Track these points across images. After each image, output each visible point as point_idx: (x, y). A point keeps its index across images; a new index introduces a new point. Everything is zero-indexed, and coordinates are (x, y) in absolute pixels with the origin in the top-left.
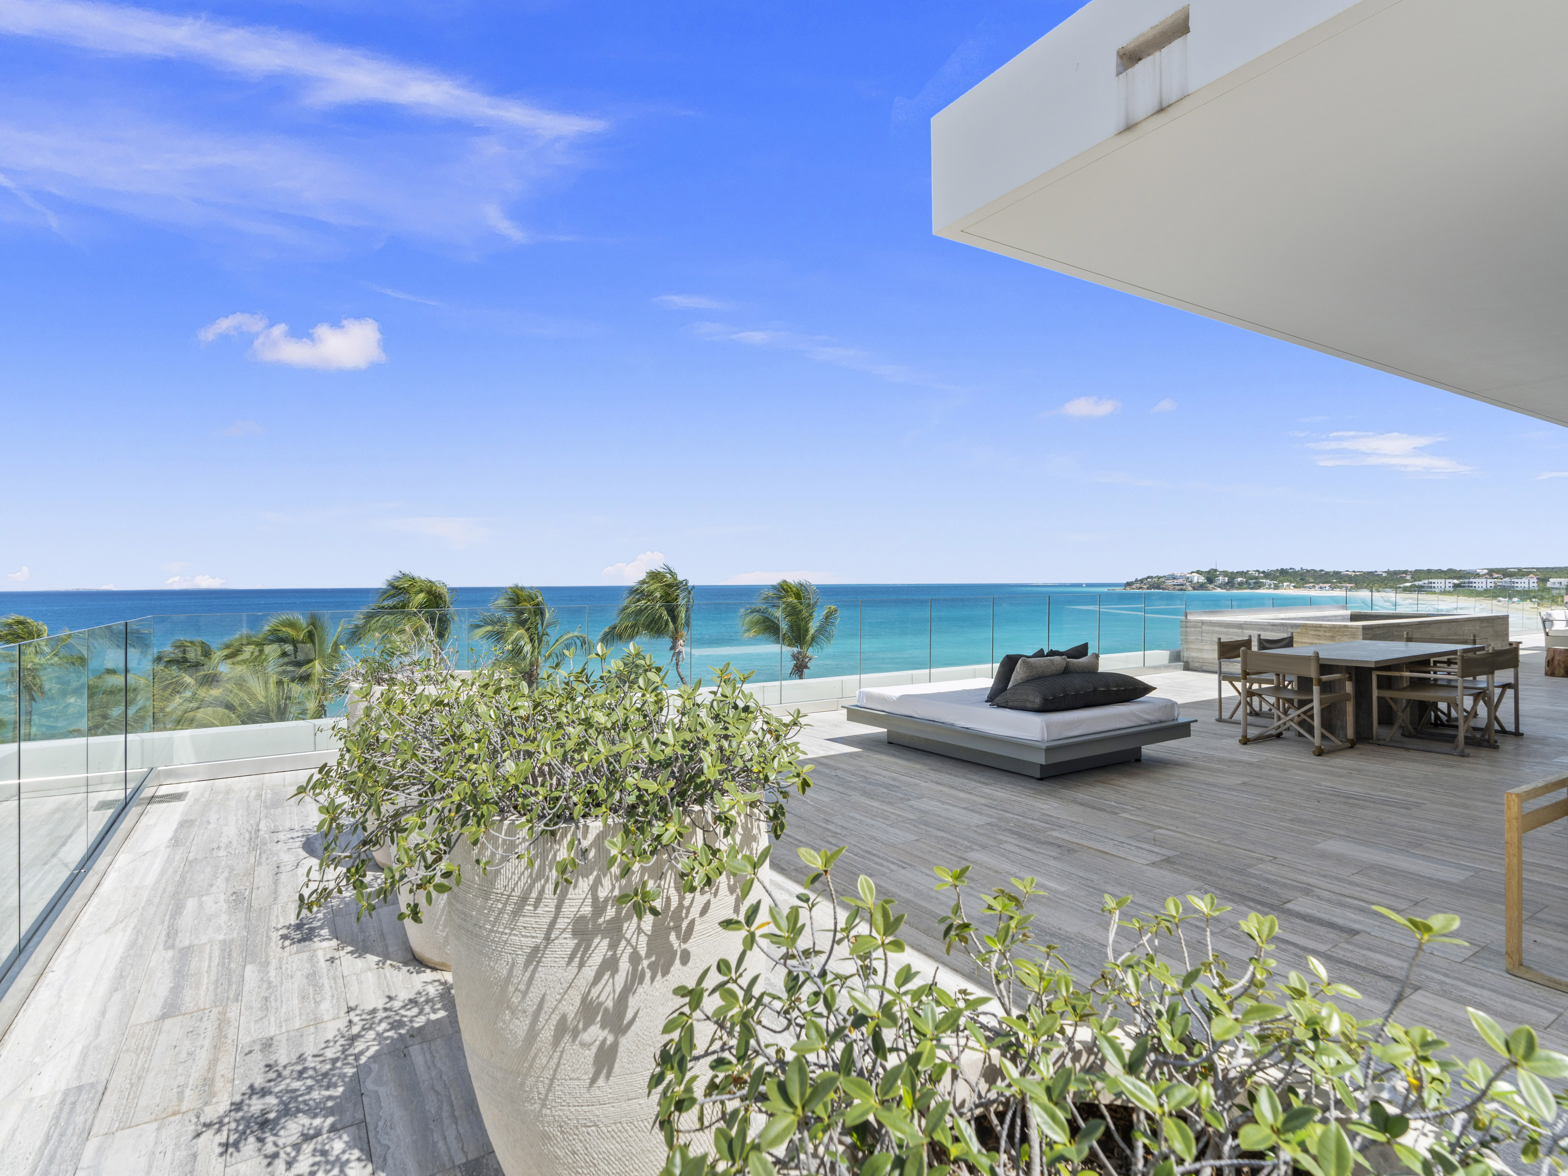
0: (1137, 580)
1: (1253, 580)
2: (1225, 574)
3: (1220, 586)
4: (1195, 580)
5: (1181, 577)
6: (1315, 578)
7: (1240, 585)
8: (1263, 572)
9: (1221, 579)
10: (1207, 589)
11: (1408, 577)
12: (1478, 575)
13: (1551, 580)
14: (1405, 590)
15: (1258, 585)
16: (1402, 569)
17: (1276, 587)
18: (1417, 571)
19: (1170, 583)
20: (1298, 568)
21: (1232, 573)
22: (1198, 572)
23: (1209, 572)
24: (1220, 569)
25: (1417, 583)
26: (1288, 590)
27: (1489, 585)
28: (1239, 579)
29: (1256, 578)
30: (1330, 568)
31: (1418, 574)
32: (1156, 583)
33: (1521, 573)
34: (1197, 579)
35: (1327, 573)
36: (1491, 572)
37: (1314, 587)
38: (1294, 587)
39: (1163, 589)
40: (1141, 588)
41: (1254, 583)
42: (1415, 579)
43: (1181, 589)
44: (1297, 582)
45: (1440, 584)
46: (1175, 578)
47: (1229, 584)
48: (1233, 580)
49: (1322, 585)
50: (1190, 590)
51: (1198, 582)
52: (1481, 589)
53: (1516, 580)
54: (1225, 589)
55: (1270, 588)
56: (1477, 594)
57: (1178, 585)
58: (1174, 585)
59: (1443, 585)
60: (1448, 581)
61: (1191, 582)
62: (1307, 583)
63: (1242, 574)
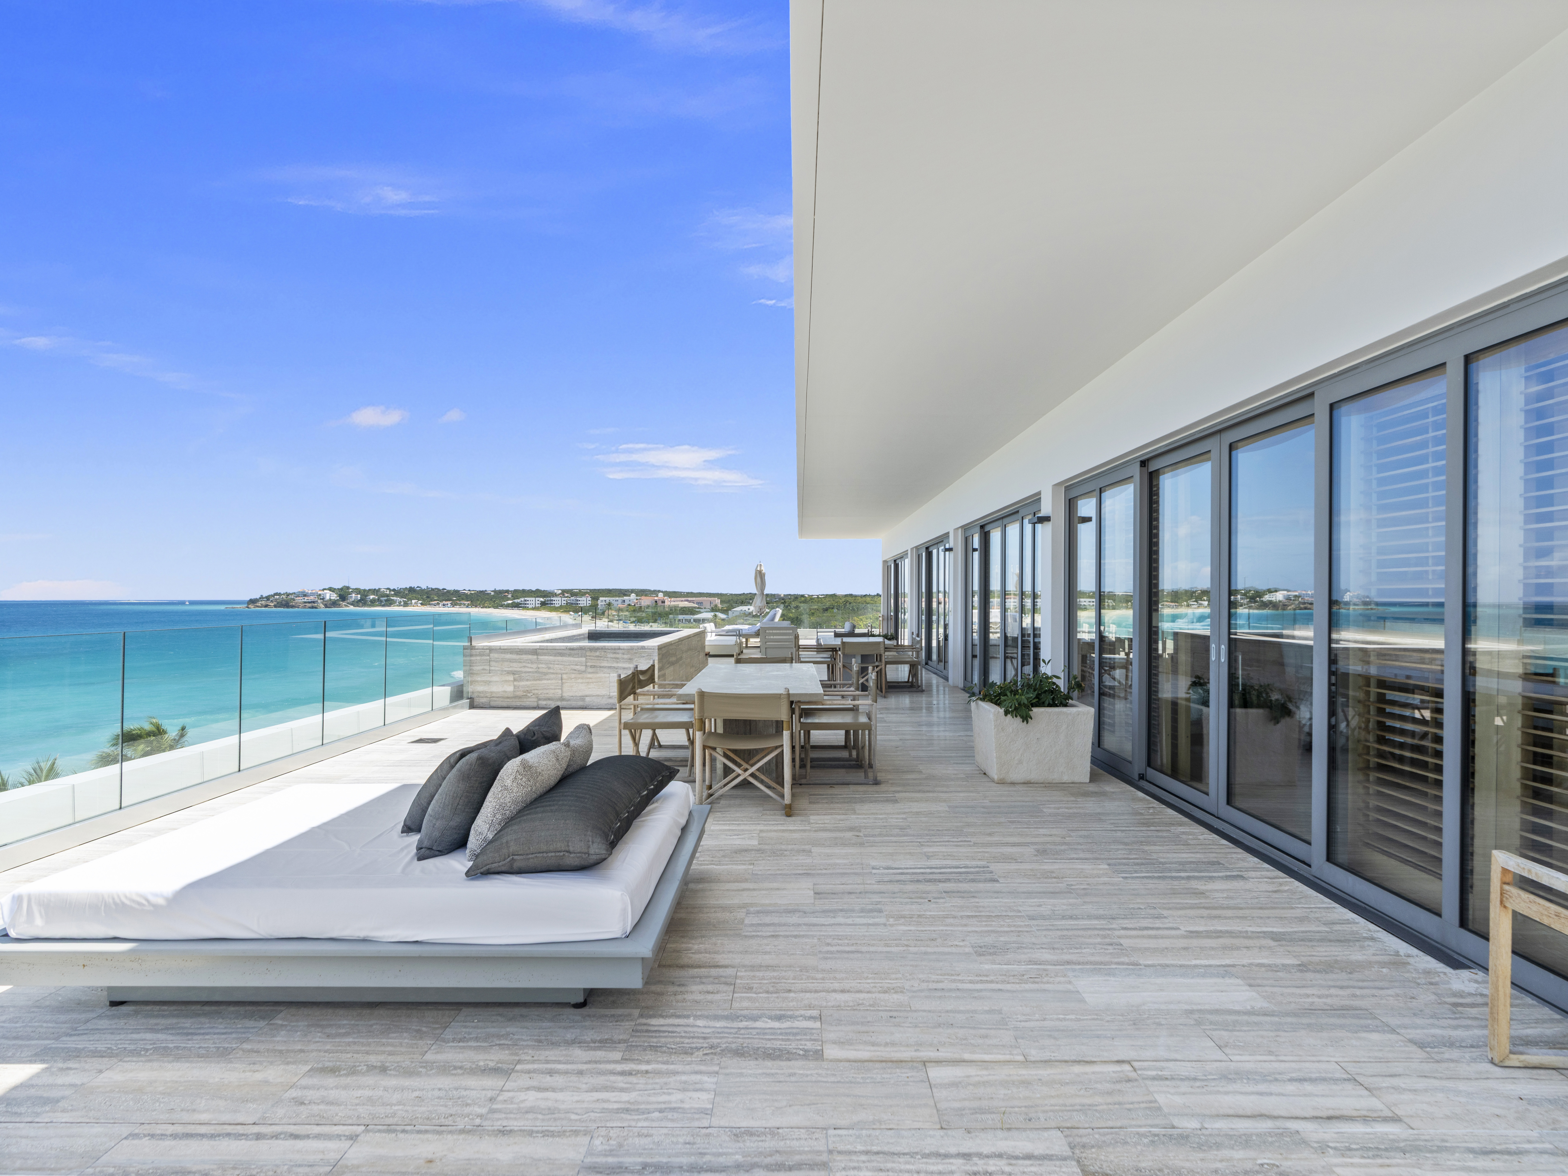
0: (262, 598)
1: (384, 598)
2: (358, 591)
3: (353, 604)
4: (328, 597)
5: (312, 594)
6: (439, 596)
7: (373, 603)
8: (394, 590)
9: (354, 597)
10: (339, 606)
11: (510, 596)
12: (556, 595)
13: (601, 599)
14: (507, 606)
15: (389, 603)
16: (506, 588)
17: (406, 605)
18: (517, 591)
19: (300, 600)
20: (424, 587)
21: (364, 590)
22: (330, 589)
23: (342, 589)
24: (353, 586)
25: (516, 601)
27: (563, 602)
28: (372, 597)
29: (387, 596)
30: (450, 587)
31: (518, 593)
32: (284, 601)
33: (583, 593)
34: (329, 595)
35: (449, 591)
36: (564, 592)
37: (438, 604)
38: (422, 604)
39: (293, 607)
40: (266, 606)
41: (386, 601)
42: (514, 597)
43: (313, 607)
44: (424, 600)
45: (532, 601)
46: (305, 596)
47: (363, 602)
48: (364, 597)
49: (444, 602)
50: (322, 609)
51: (330, 599)
52: (557, 605)
53: (579, 599)
54: (357, 606)
55: (400, 606)
56: (555, 609)
57: (309, 603)
58: (305, 603)
59: (534, 602)
60: (537, 599)
61: (323, 599)
62: (432, 601)
63: (373, 591)
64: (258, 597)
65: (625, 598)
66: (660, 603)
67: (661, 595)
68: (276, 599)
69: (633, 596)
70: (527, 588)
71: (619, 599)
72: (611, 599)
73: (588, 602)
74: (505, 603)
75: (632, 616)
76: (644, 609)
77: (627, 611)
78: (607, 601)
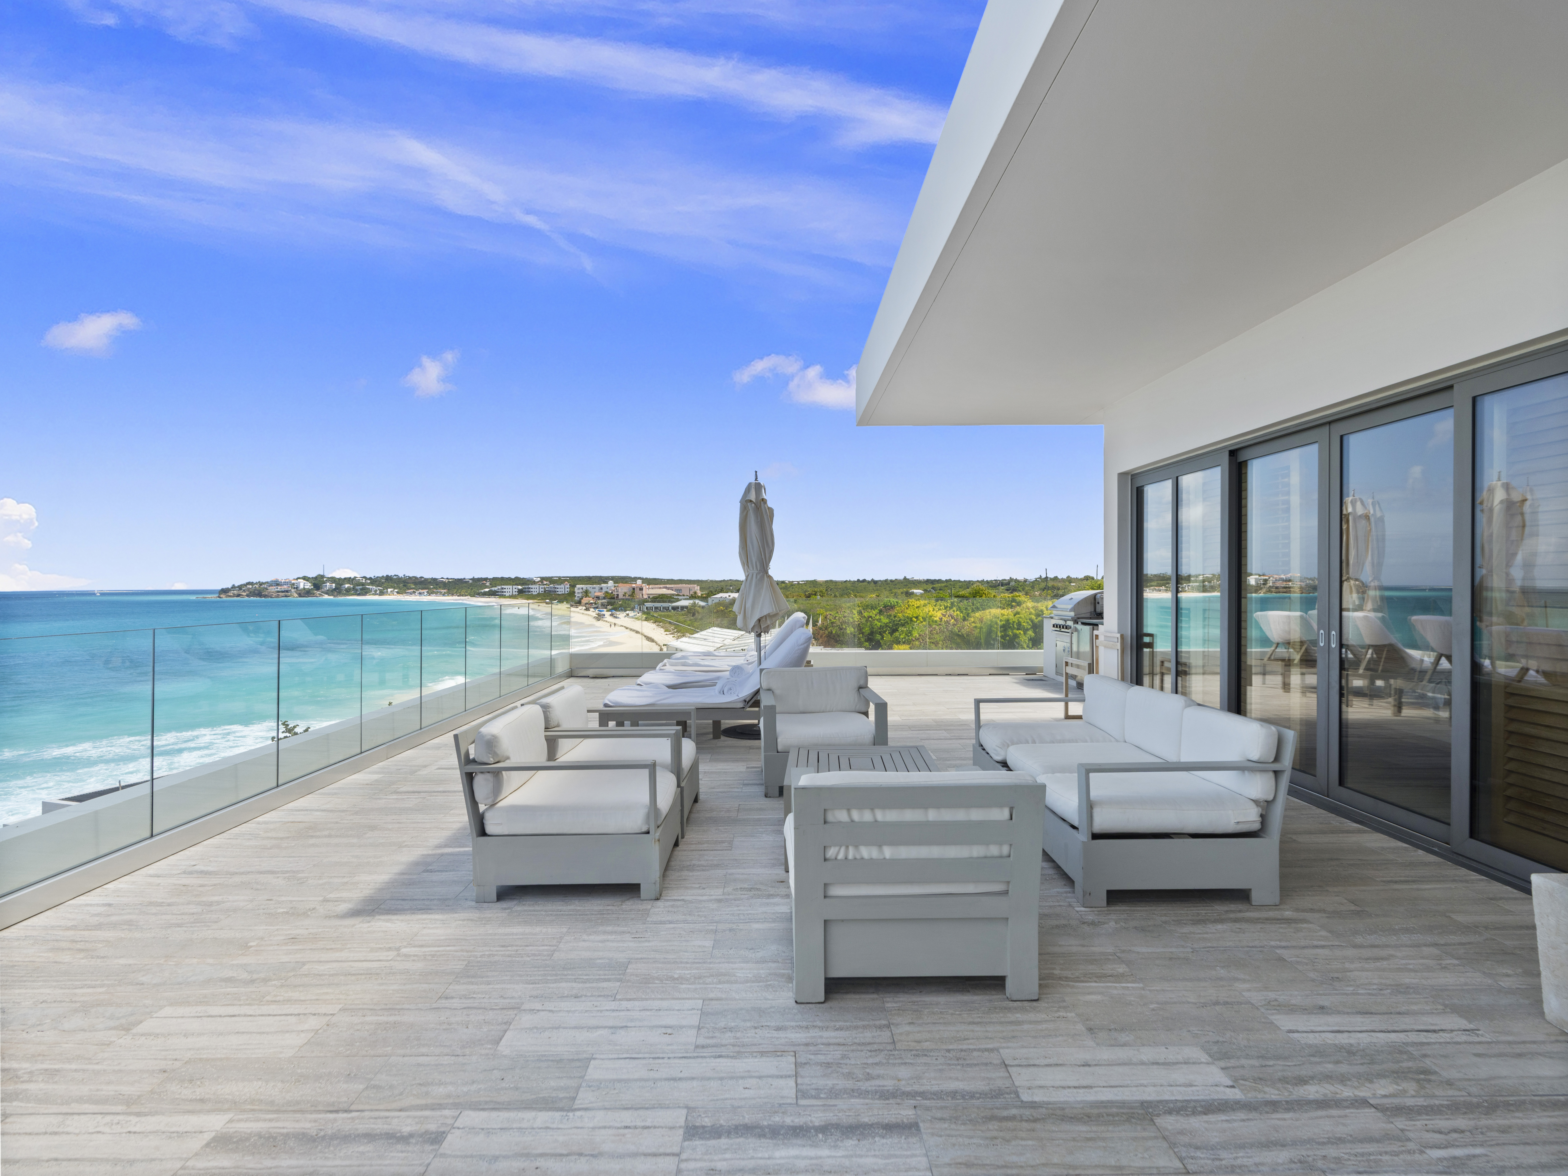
0: (234, 587)
1: (359, 586)
2: (333, 580)
3: (327, 593)
4: (302, 586)
5: (286, 583)
6: (415, 584)
7: (348, 592)
8: (370, 579)
9: (328, 585)
10: (313, 595)
11: (488, 584)
12: (534, 583)
13: (579, 586)
14: (485, 594)
15: (365, 592)
17: (382, 593)
18: (494, 579)
19: (273, 589)
20: (401, 575)
21: (340, 579)
22: (304, 578)
23: (316, 578)
24: (327, 575)
25: (493, 589)
27: (541, 590)
28: (347, 586)
29: (363, 584)
30: (428, 575)
31: (495, 581)
32: (258, 591)
33: (560, 580)
34: (303, 584)
35: (426, 580)
36: (543, 579)
37: (415, 592)
38: (398, 593)
39: (265, 596)
40: (239, 596)
41: (361, 589)
42: (492, 585)
43: (286, 597)
44: (400, 588)
46: (278, 585)
47: (337, 591)
48: (340, 586)
49: (420, 591)
50: (295, 597)
51: (304, 589)
52: (535, 593)
53: (557, 586)
54: (332, 595)
55: (376, 594)
56: (532, 597)
57: (282, 592)
58: (278, 592)
59: (511, 590)
60: (514, 587)
61: (297, 588)
62: (408, 589)
63: (349, 580)
64: (230, 587)
65: (603, 585)
66: (637, 591)
67: (639, 582)
68: (249, 589)
69: (611, 583)
70: (505, 576)
71: (597, 586)
72: (588, 586)
73: (567, 590)
74: (482, 591)
75: (609, 604)
76: (621, 596)
77: (604, 598)
78: (584, 589)
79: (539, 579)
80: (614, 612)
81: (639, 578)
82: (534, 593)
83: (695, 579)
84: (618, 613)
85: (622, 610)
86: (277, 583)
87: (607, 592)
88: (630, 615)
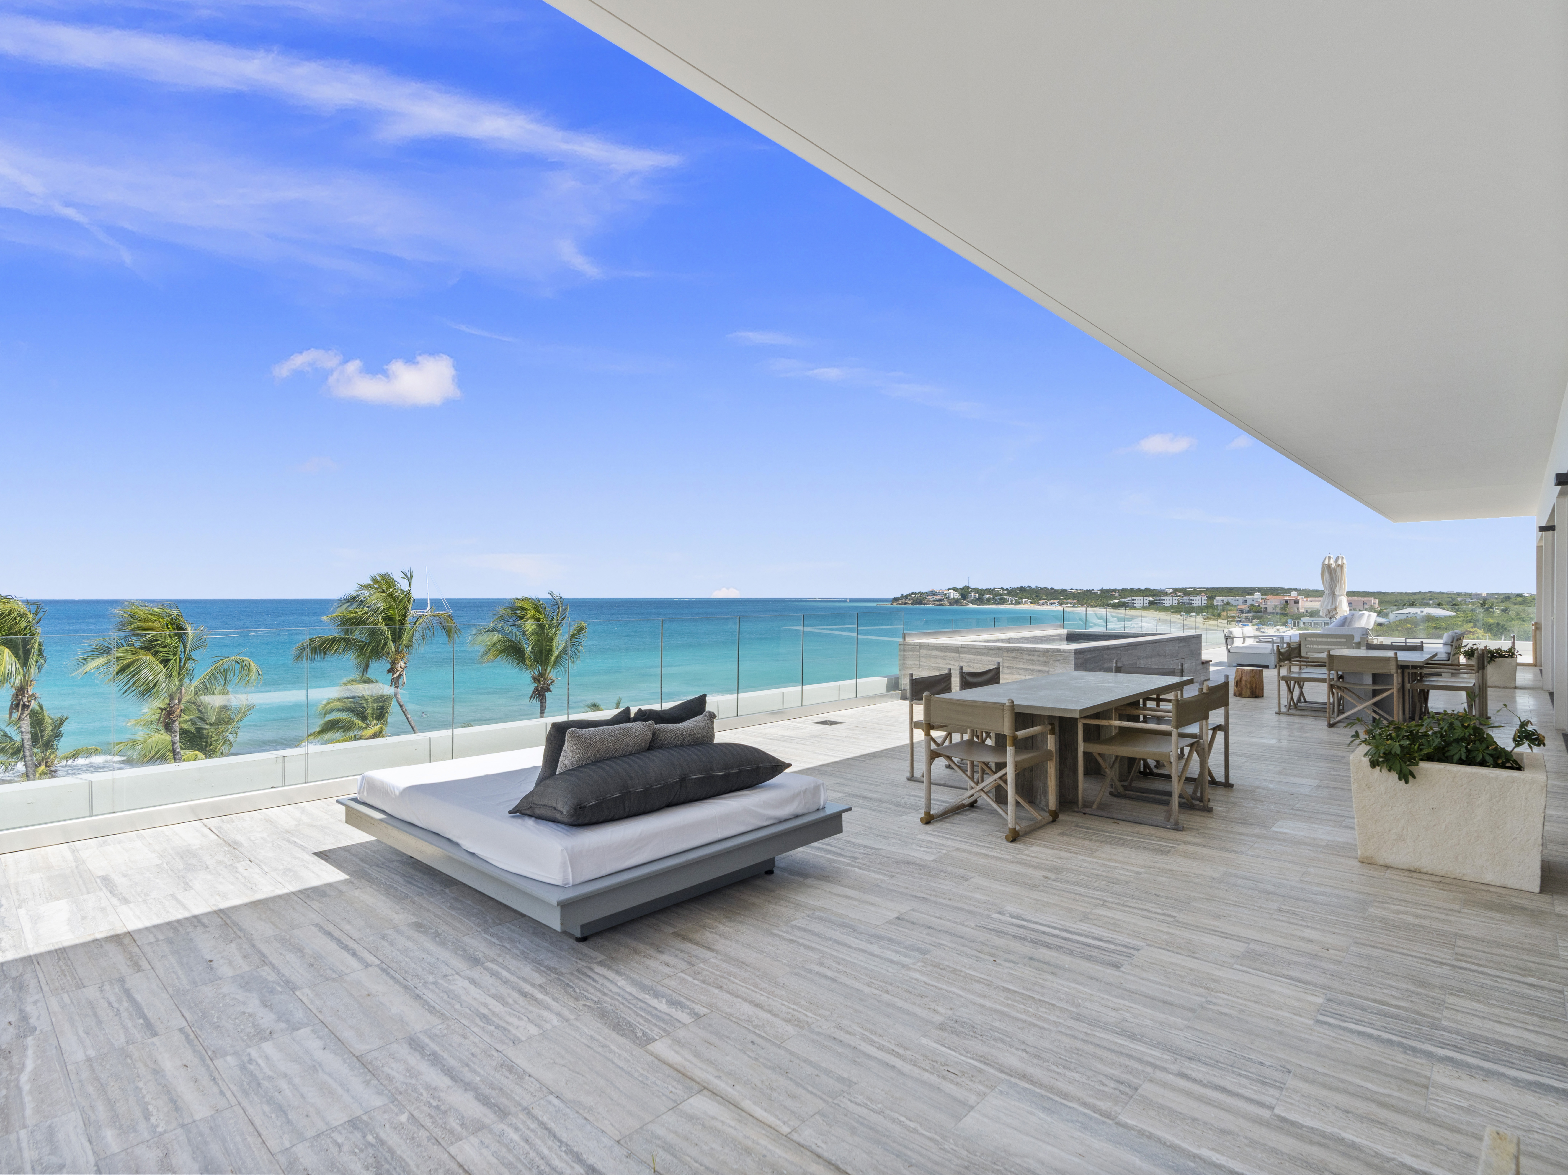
0: (902, 596)
1: (998, 596)
2: (976, 590)
3: (972, 602)
5: (940, 593)
6: (1047, 595)
7: (989, 601)
8: (1007, 589)
9: (973, 595)
10: (961, 604)
11: (1117, 595)
12: (1166, 594)
13: (1216, 598)
14: (1114, 606)
15: (1003, 601)
16: (1112, 588)
17: (1017, 603)
18: (1123, 590)
19: (930, 598)
20: (1034, 586)
21: (982, 590)
22: (954, 589)
23: (963, 589)
24: (973, 587)
25: (1123, 600)
26: (1026, 606)
28: (988, 596)
29: (1001, 595)
30: (1058, 587)
31: (1124, 592)
32: (918, 599)
33: (1196, 592)
34: (953, 595)
35: (1056, 591)
36: (1176, 591)
37: (1046, 603)
38: (1031, 603)
39: (924, 604)
40: (905, 603)
41: (1000, 599)
42: (1121, 596)
43: (940, 605)
44: (1033, 599)
45: (1140, 601)
46: (934, 595)
47: (980, 600)
48: (981, 596)
49: (1052, 601)
50: (947, 606)
51: (954, 598)
52: (1168, 605)
53: (1192, 598)
54: (976, 604)
55: (1011, 604)
56: (1165, 609)
57: (937, 601)
58: (934, 601)
59: (1142, 602)
60: (1145, 598)
61: (948, 597)
62: (1040, 599)
63: (989, 591)
64: (899, 596)
65: (1247, 597)
66: (1291, 604)
67: (1294, 594)
68: (913, 598)
69: (1257, 595)
70: (1136, 587)
71: (1241, 599)
72: (1230, 598)
73: (1203, 602)
74: (1112, 602)
75: (1255, 617)
76: (1269, 610)
77: (1249, 612)
78: (1225, 601)
79: (1172, 590)
80: (1261, 626)
81: (1295, 590)
82: (1166, 605)
83: (1375, 591)
84: (1266, 628)
85: (1271, 625)
86: (933, 593)
87: (1252, 605)
88: (1281, 630)
